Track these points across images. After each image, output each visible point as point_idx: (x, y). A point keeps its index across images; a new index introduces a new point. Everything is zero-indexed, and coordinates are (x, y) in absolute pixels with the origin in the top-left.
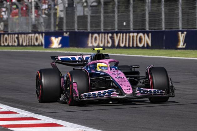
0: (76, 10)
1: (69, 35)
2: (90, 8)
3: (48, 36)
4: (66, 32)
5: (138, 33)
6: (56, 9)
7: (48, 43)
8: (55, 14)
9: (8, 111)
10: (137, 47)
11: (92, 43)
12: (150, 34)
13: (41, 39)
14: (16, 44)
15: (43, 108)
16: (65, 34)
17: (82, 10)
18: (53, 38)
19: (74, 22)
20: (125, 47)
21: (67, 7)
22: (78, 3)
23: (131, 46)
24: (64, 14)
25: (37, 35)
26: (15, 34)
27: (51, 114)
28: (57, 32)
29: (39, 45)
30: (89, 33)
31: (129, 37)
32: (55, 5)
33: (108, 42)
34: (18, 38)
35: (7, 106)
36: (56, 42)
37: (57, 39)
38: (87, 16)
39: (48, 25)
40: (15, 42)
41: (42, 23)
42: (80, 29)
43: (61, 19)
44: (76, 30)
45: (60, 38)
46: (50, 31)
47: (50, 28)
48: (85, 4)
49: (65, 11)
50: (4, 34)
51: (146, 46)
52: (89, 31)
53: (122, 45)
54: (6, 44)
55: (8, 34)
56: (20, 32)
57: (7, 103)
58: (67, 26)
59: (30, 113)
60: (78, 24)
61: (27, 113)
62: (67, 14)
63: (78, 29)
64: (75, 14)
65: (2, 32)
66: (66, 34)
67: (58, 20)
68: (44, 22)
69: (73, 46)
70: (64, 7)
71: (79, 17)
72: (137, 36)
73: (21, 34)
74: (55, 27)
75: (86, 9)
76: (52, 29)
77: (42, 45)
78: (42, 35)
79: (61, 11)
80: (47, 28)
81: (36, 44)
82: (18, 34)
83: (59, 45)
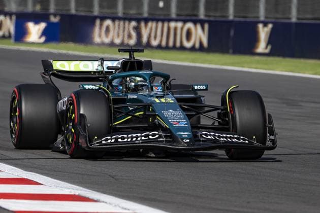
4: (55, 15)
7: (21, 34)
10: (183, 48)
11: (100, 36)
15: (6, 150)
16: (52, 17)
27: (19, 162)
31: (169, 29)
44: (73, 11)
45: (43, 25)
46: (26, 11)
47: (26, 5)
52: (96, 13)
58: (57, 5)
63: (77, 10)
66: (55, 17)
76: (30, 8)
77: (10, 36)
78: (11, 19)
80: (20, 5)
83: (40, 37)
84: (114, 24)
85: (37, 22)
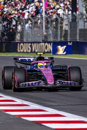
0: (78, 25)
1: (72, 44)
3: (55, 45)
4: (70, 42)
7: (55, 51)
9: (21, 104)
13: (50, 47)
14: (29, 51)
16: (69, 43)
17: (83, 24)
18: (59, 47)
19: (76, 34)
21: (71, 22)
22: (80, 19)
24: (69, 27)
25: (46, 44)
26: (29, 43)
27: (56, 107)
28: (62, 41)
29: (48, 52)
32: (61, 20)
34: (31, 46)
35: (21, 100)
36: (61, 50)
37: (62, 47)
39: (56, 36)
40: (29, 49)
41: (51, 34)
42: (81, 39)
43: (66, 31)
44: (78, 40)
45: (65, 47)
46: (57, 41)
47: (57, 38)
48: (86, 20)
49: (69, 25)
50: (20, 43)
54: (22, 51)
55: (23, 43)
56: (33, 41)
57: (21, 98)
58: (71, 37)
59: (40, 106)
60: (79, 36)
61: (37, 105)
62: (71, 28)
63: (79, 40)
64: (78, 28)
65: (19, 41)
66: (70, 43)
67: (64, 32)
68: (53, 34)
70: (69, 21)
71: (80, 30)
73: (34, 43)
74: (61, 38)
75: (86, 24)
76: (59, 40)
77: (50, 52)
78: (51, 44)
79: (66, 25)
80: (54, 38)
81: (46, 51)
82: (31, 43)
83: (64, 52)
85: (62, 46)
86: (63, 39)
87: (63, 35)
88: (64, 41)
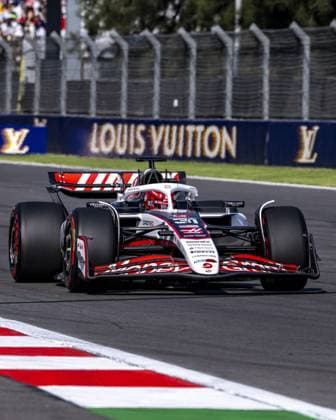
0: (63, 68)
1: (47, 124)
2: (98, 65)
4: (40, 119)
5: (207, 125)
6: (18, 64)
8: (16, 75)
10: (204, 159)
11: (98, 145)
12: (234, 129)
16: (36, 121)
17: (79, 68)
18: (9, 132)
19: (57, 96)
20: (175, 157)
21: (43, 60)
22: (71, 51)
23: (189, 154)
24: (36, 75)
30: (94, 121)
32: (16, 54)
33: (137, 145)
37: (18, 134)
38: (89, 82)
42: (72, 110)
43: (29, 87)
44: (64, 114)
45: (25, 132)
46: (3, 114)
47: (3, 106)
48: (86, 55)
49: (38, 69)
51: (223, 155)
52: (93, 116)
53: (169, 152)
58: (42, 104)
60: (68, 101)
62: (43, 76)
63: (67, 113)
64: (63, 77)
66: (40, 121)
67: (22, 89)
69: (55, 151)
70: (37, 58)
71: (70, 84)
72: (203, 133)
74: (14, 106)
75: (87, 66)
76: (8, 110)
79: (29, 68)
84: (116, 129)
85: (17, 128)
86: (19, 108)
87: (20, 98)
88: (22, 114)
